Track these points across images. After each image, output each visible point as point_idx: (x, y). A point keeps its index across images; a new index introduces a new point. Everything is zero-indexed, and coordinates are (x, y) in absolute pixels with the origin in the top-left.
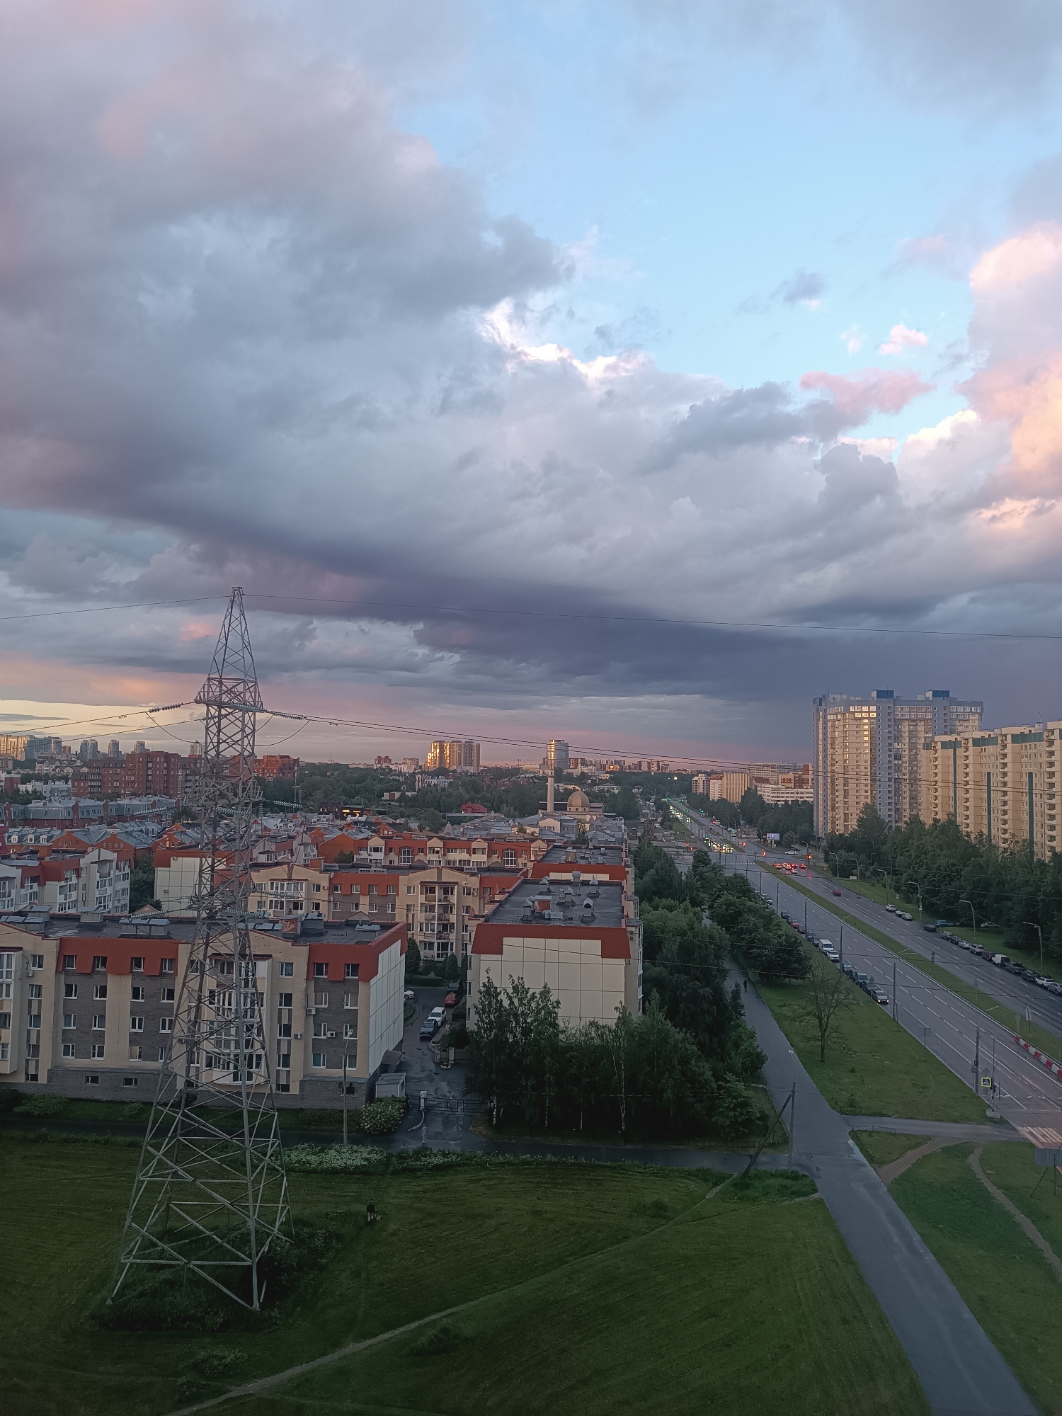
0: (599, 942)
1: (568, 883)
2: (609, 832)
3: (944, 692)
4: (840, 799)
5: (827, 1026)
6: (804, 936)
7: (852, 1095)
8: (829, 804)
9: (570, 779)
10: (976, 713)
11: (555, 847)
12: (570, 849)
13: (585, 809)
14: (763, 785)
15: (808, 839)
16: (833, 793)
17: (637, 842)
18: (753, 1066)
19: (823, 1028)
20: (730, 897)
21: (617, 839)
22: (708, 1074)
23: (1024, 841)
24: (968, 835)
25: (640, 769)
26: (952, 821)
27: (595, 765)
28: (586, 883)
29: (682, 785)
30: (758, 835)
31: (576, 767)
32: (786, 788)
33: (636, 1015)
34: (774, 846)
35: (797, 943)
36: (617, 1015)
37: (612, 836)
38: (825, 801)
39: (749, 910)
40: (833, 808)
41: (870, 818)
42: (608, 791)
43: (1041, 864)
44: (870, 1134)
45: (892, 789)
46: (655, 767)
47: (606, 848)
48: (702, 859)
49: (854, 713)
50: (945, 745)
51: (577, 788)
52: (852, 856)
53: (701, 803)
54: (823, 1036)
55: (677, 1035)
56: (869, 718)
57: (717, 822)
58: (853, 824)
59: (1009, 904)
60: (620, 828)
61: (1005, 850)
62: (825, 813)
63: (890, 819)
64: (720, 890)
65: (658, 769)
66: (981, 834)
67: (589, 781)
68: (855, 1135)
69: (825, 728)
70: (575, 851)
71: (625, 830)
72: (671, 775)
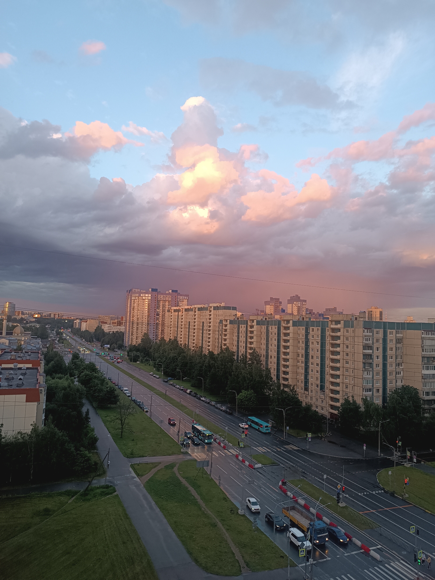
0: (25, 395)
1: (11, 369)
2: (33, 345)
3: (176, 290)
4: (135, 331)
5: (124, 423)
6: (117, 387)
7: (132, 450)
8: (131, 333)
9: (15, 320)
10: (186, 299)
11: (5, 352)
12: (13, 353)
13: (22, 335)
14: (104, 325)
15: (121, 347)
16: (132, 329)
17: (46, 349)
18: (93, 443)
19: (122, 424)
20: (87, 372)
21: (37, 348)
22: (73, 449)
23: (200, 347)
24: (181, 345)
25: (50, 317)
26: (176, 340)
27: (28, 315)
28: (20, 369)
29: (70, 324)
30: (101, 345)
31: (19, 315)
32: (114, 326)
33: (41, 427)
34: (107, 350)
35: (114, 390)
36: (32, 427)
37: (34, 347)
38: (129, 332)
39: (95, 377)
40: (132, 334)
41: (146, 338)
42: (34, 326)
43: (205, 355)
44: (138, 465)
45: (155, 327)
46: (57, 316)
47: (31, 352)
48: (76, 356)
49: (142, 297)
50: (175, 311)
51: (18, 325)
52: (138, 354)
53: (77, 332)
54: (122, 427)
55: (59, 433)
56: (148, 299)
57: (84, 340)
58: (139, 341)
59: (193, 370)
60: (39, 343)
61: (193, 350)
62: (129, 336)
63: (153, 339)
64: (83, 369)
65: (59, 317)
66: (185, 344)
67: (25, 322)
68: (132, 466)
69: (131, 302)
70: (16, 354)
71: (41, 344)
72: (65, 320)
